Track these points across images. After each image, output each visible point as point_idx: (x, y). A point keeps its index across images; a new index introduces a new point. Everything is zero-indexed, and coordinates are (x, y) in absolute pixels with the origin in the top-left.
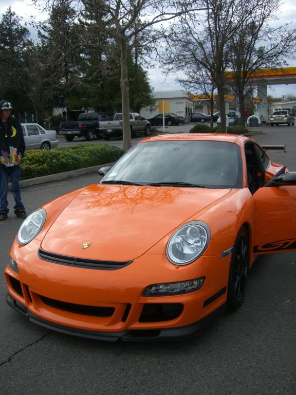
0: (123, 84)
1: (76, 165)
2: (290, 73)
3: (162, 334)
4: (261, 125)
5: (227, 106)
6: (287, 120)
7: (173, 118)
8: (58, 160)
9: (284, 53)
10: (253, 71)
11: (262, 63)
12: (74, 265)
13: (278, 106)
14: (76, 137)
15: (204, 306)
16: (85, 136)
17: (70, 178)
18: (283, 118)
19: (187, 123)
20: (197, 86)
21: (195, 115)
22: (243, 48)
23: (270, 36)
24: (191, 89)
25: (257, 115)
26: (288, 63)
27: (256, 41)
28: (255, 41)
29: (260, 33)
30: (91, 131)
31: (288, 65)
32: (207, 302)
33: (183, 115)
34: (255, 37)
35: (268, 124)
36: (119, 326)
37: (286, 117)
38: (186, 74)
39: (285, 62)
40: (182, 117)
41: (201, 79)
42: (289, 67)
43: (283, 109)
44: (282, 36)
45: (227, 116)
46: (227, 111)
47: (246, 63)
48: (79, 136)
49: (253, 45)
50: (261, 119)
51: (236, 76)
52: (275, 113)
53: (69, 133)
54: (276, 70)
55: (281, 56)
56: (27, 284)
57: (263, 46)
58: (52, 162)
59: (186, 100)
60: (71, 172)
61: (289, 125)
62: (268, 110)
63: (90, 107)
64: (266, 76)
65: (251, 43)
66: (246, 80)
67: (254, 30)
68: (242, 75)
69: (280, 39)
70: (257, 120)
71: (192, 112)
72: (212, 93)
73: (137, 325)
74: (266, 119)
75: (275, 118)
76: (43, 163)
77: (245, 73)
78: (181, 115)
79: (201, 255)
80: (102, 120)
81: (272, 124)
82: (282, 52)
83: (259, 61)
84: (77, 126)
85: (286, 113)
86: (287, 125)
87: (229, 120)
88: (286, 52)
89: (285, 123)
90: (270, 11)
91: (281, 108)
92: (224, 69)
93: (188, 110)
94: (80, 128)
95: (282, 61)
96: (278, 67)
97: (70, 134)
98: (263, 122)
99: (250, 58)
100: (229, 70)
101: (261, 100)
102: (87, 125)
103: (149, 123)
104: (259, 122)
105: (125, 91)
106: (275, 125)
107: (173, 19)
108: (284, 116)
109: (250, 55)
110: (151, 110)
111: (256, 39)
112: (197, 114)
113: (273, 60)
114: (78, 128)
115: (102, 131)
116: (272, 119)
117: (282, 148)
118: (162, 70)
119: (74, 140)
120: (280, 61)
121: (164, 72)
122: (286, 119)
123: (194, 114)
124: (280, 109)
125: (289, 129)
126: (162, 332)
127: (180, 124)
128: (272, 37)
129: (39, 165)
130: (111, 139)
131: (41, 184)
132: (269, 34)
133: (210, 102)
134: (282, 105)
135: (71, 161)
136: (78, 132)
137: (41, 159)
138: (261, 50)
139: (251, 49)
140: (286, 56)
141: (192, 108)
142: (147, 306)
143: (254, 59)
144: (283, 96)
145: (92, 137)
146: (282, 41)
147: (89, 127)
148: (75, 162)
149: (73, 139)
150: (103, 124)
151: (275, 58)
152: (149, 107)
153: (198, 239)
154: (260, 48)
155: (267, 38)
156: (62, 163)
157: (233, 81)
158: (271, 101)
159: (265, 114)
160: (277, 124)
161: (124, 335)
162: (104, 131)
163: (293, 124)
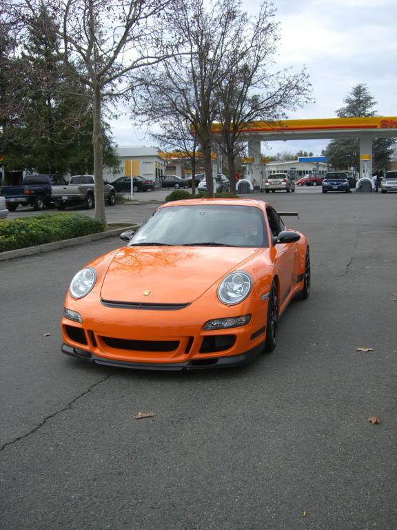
0: (96, 140)
1: (47, 238)
2: (290, 127)
3: (220, 362)
4: (253, 192)
5: (214, 167)
6: (286, 185)
7: (141, 182)
8: (27, 232)
9: (282, 103)
10: (245, 125)
11: (256, 115)
12: (141, 308)
13: (272, 167)
14: (20, 205)
15: (251, 339)
16: (32, 205)
17: (41, 253)
18: (280, 183)
19: (158, 189)
20: (175, 142)
21: (167, 179)
22: (233, 96)
23: (266, 83)
24: (167, 146)
25: (248, 179)
26: (287, 115)
27: (249, 88)
28: (247, 88)
29: (254, 79)
30: (40, 199)
31: (287, 118)
32: (253, 336)
33: (152, 178)
34: (248, 82)
35: (262, 191)
36: (183, 357)
37: (285, 181)
38: (161, 127)
39: (284, 114)
40: (151, 181)
41: (180, 134)
42: (288, 119)
43: (278, 171)
44: (280, 84)
45: (214, 180)
46: (215, 175)
47: (236, 114)
48: (24, 204)
49: (246, 93)
50: (253, 184)
51: (225, 130)
52: (271, 177)
53: (12, 200)
54: (272, 123)
55: (278, 107)
56: (91, 329)
57: (257, 94)
58: (21, 234)
59: (156, 159)
60: (42, 246)
61: (288, 191)
62: (262, 173)
63: (35, 167)
64: (260, 130)
65: (243, 90)
66: (237, 135)
67: (247, 75)
68: (232, 129)
69: (278, 87)
70: (248, 185)
71: (163, 174)
72: (194, 151)
73: (198, 356)
74: (259, 184)
75: (270, 183)
76: (10, 234)
77: (235, 126)
78: (150, 179)
79: (247, 296)
80: (54, 185)
81: (267, 191)
82: (280, 102)
83: (252, 113)
84: (22, 191)
85: (284, 176)
86: (286, 191)
87: (216, 186)
88: (286, 102)
89: (283, 189)
90: (266, 53)
91: (275, 169)
92: (210, 122)
93: (158, 172)
94: (27, 194)
95: (281, 113)
96: (275, 120)
97: (13, 202)
98: (256, 188)
99: (241, 109)
100: (215, 122)
101: (253, 160)
102: (35, 190)
103: (113, 187)
104: (252, 188)
105: (99, 149)
106: (271, 191)
107: (156, 64)
108: (282, 180)
109: (242, 104)
110: (114, 173)
111: (249, 85)
112: (170, 177)
113: (270, 111)
114: (24, 194)
115: (55, 199)
116: (267, 184)
117: (296, 214)
118: (133, 121)
119: (17, 209)
120: (278, 112)
121: (136, 125)
122: (284, 183)
123: (165, 177)
124: (274, 172)
125: (288, 197)
126: (219, 360)
127: (149, 190)
128: (269, 84)
129: (6, 237)
130: (66, 208)
131: (10, 260)
132: (264, 80)
133: (190, 162)
134: (277, 166)
135: (42, 232)
136: (24, 199)
137: (8, 230)
138: (255, 99)
139: (242, 98)
140: (285, 107)
141: (163, 169)
142: (207, 338)
143: (247, 109)
144: (278, 154)
145: (41, 206)
146: (280, 89)
147: (38, 193)
148: (46, 234)
149: (15, 208)
150: (56, 189)
151: (271, 109)
152: (112, 169)
153: (240, 285)
154: (253, 97)
155: (262, 85)
156: (32, 235)
157: (220, 135)
158: (265, 161)
159: (258, 178)
160: (273, 190)
161: (188, 365)
162: (58, 199)
163: (293, 191)
